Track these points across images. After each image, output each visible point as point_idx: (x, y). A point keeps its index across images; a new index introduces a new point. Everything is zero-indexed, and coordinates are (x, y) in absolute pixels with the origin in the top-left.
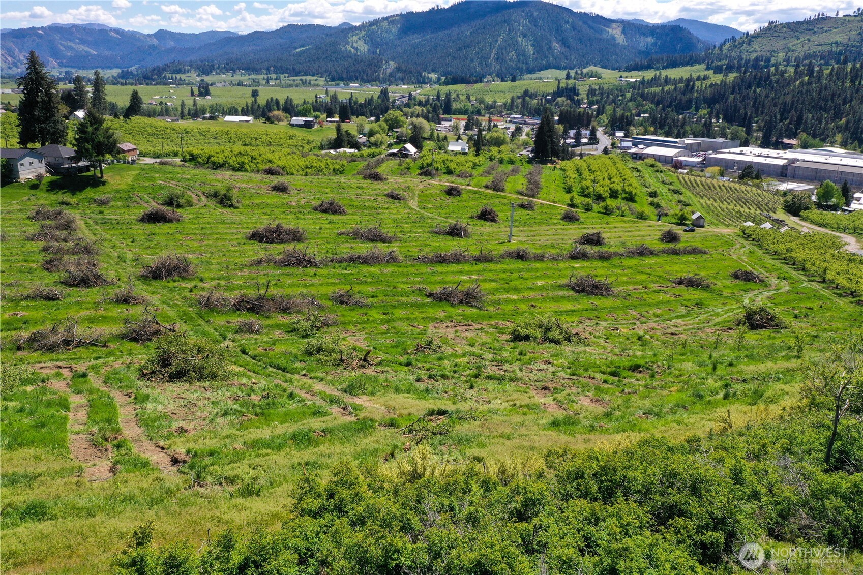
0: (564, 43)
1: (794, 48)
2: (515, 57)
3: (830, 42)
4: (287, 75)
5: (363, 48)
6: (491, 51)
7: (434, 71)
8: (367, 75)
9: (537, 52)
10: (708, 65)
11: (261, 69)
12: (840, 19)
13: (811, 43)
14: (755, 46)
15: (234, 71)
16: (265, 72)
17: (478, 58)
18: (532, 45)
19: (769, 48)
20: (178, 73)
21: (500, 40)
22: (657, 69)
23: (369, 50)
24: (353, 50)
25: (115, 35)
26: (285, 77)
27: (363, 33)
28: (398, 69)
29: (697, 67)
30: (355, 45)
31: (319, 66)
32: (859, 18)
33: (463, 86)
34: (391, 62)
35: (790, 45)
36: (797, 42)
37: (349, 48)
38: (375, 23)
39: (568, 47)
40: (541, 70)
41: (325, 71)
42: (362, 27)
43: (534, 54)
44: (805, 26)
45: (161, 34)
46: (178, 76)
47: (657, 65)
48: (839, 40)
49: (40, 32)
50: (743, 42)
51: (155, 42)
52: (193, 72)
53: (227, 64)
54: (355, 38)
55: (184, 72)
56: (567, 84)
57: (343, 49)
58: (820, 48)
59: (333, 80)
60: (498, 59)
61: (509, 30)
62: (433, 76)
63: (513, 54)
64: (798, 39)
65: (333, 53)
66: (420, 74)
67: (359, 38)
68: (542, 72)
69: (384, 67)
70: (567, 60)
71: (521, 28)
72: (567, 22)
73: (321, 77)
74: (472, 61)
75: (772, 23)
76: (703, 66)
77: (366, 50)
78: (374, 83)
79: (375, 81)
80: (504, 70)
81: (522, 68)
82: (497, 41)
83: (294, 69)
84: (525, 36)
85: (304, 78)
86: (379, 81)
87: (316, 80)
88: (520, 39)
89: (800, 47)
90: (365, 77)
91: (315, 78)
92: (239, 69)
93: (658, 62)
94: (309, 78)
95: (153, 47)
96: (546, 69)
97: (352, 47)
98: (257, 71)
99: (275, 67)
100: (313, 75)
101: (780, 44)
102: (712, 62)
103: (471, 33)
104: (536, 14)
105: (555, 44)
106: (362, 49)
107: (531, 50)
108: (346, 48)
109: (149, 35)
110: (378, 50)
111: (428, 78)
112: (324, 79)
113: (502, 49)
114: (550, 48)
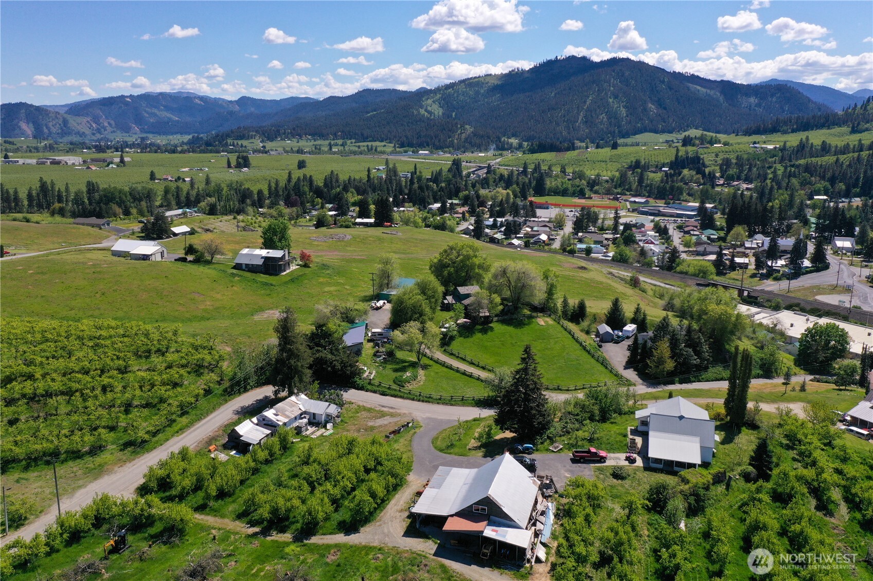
0: (660, 104)
2: (605, 119)
4: (353, 141)
6: (579, 114)
7: (514, 135)
8: (439, 141)
9: (631, 114)
11: (328, 134)
15: (301, 137)
16: (332, 137)
17: (564, 121)
18: (625, 107)
20: (241, 139)
21: (588, 102)
22: (785, 132)
23: (443, 114)
24: (426, 114)
25: (199, 102)
26: (352, 143)
27: (438, 96)
28: (475, 134)
30: (429, 108)
31: (389, 131)
34: (467, 127)
37: (422, 111)
38: (452, 86)
39: (665, 109)
40: (635, 134)
41: (395, 137)
42: (438, 90)
43: (627, 116)
45: (244, 101)
46: (240, 142)
47: (785, 128)
49: (128, 100)
51: (237, 108)
52: (257, 138)
53: (294, 129)
54: (430, 101)
55: (248, 139)
56: (686, 153)
57: (415, 112)
59: (402, 146)
60: (586, 122)
61: (598, 90)
62: (514, 141)
63: (603, 117)
65: (405, 117)
66: (499, 139)
67: (434, 102)
68: (637, 136)
69: (459, 132)
70: (665, 122)
71: (612, 88)
72: (663, 82)
73: (390, 143)
74: (558, 124)
77: (440, 114)
78: (447, 149)
79: (448, 147)
80: (594, 134)
81: (614, 132)
82: (585, 102)
83: (362, 135)
84: (616, 97)
85: (370, 144)
86: (453, 147)
87: (385, 146)
88: (611, 100)
90: (437, 144)
91: (383, 144)
92: (306, 135)
93: (785, 123)
94: (375, 144)
95: (231, 113)
96: (642, 133)
97: (426, 110)
98: (323, 136)
99: (342, 132)
100: (382, 141)
102: (858, 125)
103: (555, 94)
104: (627, 73)
105: (650, 105)
106: (436, 113)
107: (623, 112)
108: (419, 112)
109: (231, 102)
110: (454, 114)
111: (508, 143)
112: (393, 145)
113: (591, 111)
114: (645, 110)
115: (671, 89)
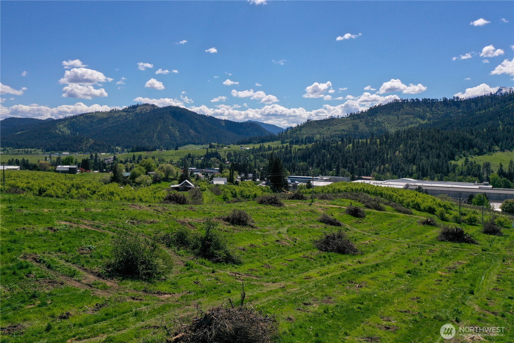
0: (196, 130)
1: (323, 132)
2: (168, 137)
3: (340, 129)
4: (12, 148)
5: (67, 132)
6: (154, 134)
7: (118, 145)
8: (74, 147)
10: (282, 141)
12: (340, 119)
13: (331, 130)
14: (304, 131)
17: (146, 138)
18: (178, 131)
19: (310, 133)
21: (159, 128)
22: (255, 143)
23: (71, 133)
24: (60, 133)
26: (10, 149)
27: (67, 122)
28: (95, 144)
29: (276, 142)
31: (37, 142)
32: (349, 119)
33: (146, 152)
34: (90, 140)
35: (320, 131)
36: (323, 130)
38: (74, 117)
39: (199, 132)
40: (184, 145)
41: (42, 146)
42: (66, 119)
43: (180, 136)
44: (325, 122)
47: (254, 141)
48: (344, 129)
50: (297, 130)
54: (61, 126)
56: (212, 151)
57: (53, 132)
58: (336, 133)
59: (48, 150)
60: (158, 138)
61: (164, 122)
62: (119, 148)
64: (323, 128)
65: (47, 134)
66: (110, 146)
67: (64, 126)
68: (186, 146)
69: (85, 142)
70: (199, 139)
71: (170, 121)
72: (196, 119)
73: (38, 149)
75: (309, 120)
76: (279, 142)
77: (69, 133)
79: (79, 151)
81: (173, 143)
82: (157, 128)
83: (18, 144)
84: (173, 126)
85: (26, 150)
86: (83, 151)
87: (36, 151)
88: (170, 127)
89: (326, 133)
90: (72, 148)
93: (254, 139)
94: (30, 150)
96: (188, 144)
100: (34, 148)
101: (315, 131)
102: (284, 140)
103: (141, 124)
105: (191, 131)
107: (177, 134)
108: (55, 131)
110: (78, 133)
111: (115, 149)
112: (41, 150)
113: (161, 133)
114: (188, 133)
115: (201, 123)
